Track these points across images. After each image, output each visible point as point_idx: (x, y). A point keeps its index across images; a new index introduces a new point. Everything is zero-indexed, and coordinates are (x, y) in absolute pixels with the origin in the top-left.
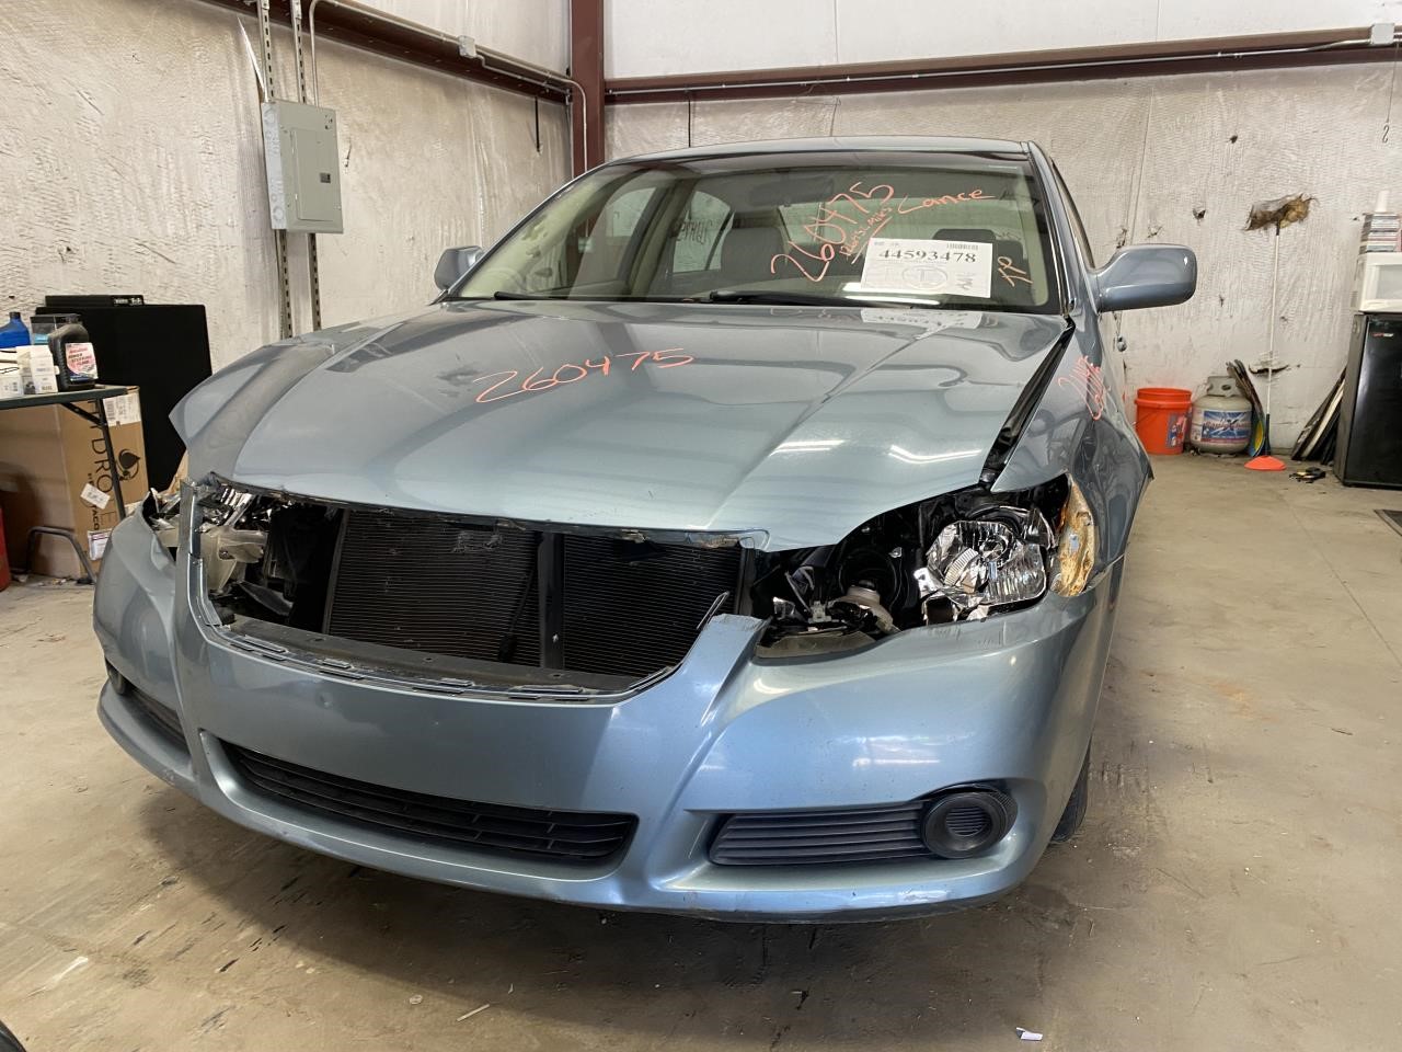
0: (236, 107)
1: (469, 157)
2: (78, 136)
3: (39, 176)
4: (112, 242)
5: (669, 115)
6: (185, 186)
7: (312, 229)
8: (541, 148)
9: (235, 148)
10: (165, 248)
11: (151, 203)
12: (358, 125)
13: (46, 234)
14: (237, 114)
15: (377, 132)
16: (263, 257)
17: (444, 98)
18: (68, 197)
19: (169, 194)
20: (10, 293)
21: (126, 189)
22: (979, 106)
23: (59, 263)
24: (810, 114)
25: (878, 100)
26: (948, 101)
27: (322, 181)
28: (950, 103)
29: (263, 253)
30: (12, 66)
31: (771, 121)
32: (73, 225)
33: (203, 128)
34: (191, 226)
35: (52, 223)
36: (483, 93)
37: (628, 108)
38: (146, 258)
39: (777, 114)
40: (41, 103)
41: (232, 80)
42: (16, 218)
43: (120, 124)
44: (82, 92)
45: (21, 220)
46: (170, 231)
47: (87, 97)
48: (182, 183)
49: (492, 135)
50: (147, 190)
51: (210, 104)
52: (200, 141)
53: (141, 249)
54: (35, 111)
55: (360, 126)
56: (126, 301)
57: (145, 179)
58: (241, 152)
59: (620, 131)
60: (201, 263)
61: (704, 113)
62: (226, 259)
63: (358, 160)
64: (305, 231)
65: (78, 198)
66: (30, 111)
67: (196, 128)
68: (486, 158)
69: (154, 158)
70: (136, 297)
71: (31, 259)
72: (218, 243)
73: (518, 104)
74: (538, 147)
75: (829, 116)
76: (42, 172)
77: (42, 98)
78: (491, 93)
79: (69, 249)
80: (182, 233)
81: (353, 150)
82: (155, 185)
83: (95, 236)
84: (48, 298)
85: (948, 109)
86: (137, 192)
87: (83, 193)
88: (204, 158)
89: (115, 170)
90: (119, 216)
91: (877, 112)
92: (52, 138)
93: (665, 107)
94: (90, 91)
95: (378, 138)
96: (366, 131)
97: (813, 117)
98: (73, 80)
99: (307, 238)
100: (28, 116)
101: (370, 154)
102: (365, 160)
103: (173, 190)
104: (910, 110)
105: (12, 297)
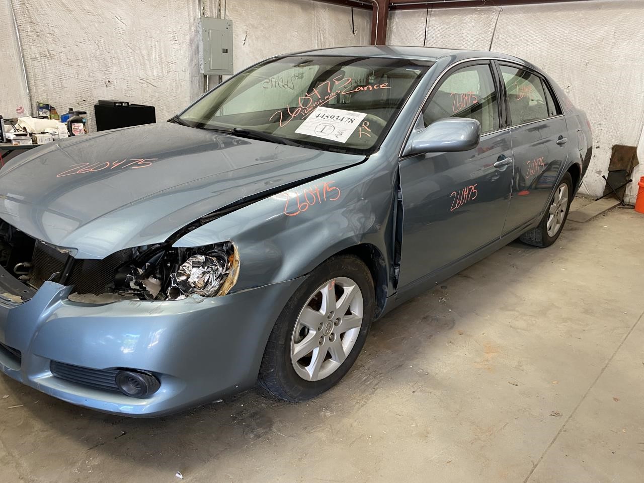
0: (190, 20)
1: (313, 38)
2: (115, 35)
3: (97, 52)
4: (129, 78)
5: (419, 16)
6: (163, 55)
7: (220, 74)
8: (356, 32)
9: (187, 38)
10: (152, 81)
11: (147, 62)
12: (252, 25)
13: (99, 76)
14: (190, 23)
15: (262, 28)
16: (199, 85)
17: (301, 11)
18: (109, 60)
19: (156, 58)
20: (84, 99)
21: (136, 57)
22: (576, 12)
23: (105, 88)
24: (486, 16)
25: (521, 9)
26: (558, 9)
27: (223, 52)
28: (560, 10)
29: (199, 83)
30: (87, 7)
31: (467, 19)
32: (112, 72)
33: (173, 29)
34: (165, 71)
35: (102, 71)
36: (324, 7)
37: (402, 13)
38: (144, 85)
39: (469, 16)
40: (99, 22)
41: (188, 8)
42: (87, 69)
43: (134, 29)
44: (118, 17)
45: (89, 70)
46: (155, 74)
47: (119, 18)
48: (162, 53)
49: (327, 27)
50: (146, 57)
51: (177, 19)
52: (171, 35)
53: (141, 81)
54: (97, 26)
55: (253, 26)
56: (120, 104)
57: (144, 52)
58: (190, 39)
59: (396, 24)
60: (169, 87)
61: (435, 15)
62: (181, 86)
63: (250, 41)
64: (217, 75)
65: (114, 60)
66: (94, 26)
67: (170, 30)
68: (322, 38)
69: (149, 43)
70: (125, 103)
71: (93, 85)
72: (177, 79)
73: (344, 12)
74: (354, 32)
75: (495, 17)
76: (98, 50)
77: (99, 20)
78: (328, 7)
79: (109, 82)
80: (161, 74)
81: (248, 37)
82: (149, 55)
83: (121, 76)
84: (99, 101)
85: (559, 14)
86: (141, 58)
87: (116, 58)
88: (172, 43)
89: (131, 49)
90: (132, 68)
91: (520, 15)
92: (103, 36)
93: (417, 12)
94: (121, 16)
95: (262, 31)
96: (256, 28)
97: (487, 17)
98: (114, 12)
99: (218, 78)
100: (94, 28)
101: (257, 38)
102: (254, 41)
103: (157, 57)
104: (538, 14)
105: (85, 100)
